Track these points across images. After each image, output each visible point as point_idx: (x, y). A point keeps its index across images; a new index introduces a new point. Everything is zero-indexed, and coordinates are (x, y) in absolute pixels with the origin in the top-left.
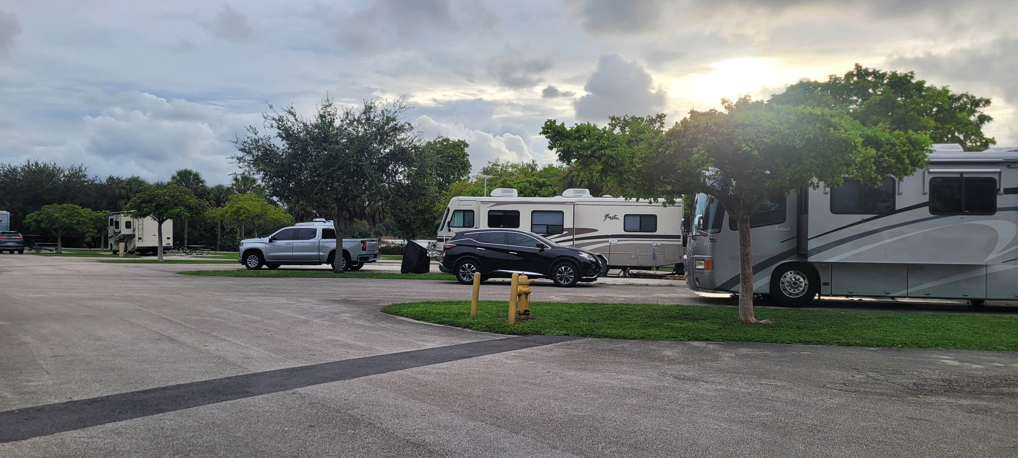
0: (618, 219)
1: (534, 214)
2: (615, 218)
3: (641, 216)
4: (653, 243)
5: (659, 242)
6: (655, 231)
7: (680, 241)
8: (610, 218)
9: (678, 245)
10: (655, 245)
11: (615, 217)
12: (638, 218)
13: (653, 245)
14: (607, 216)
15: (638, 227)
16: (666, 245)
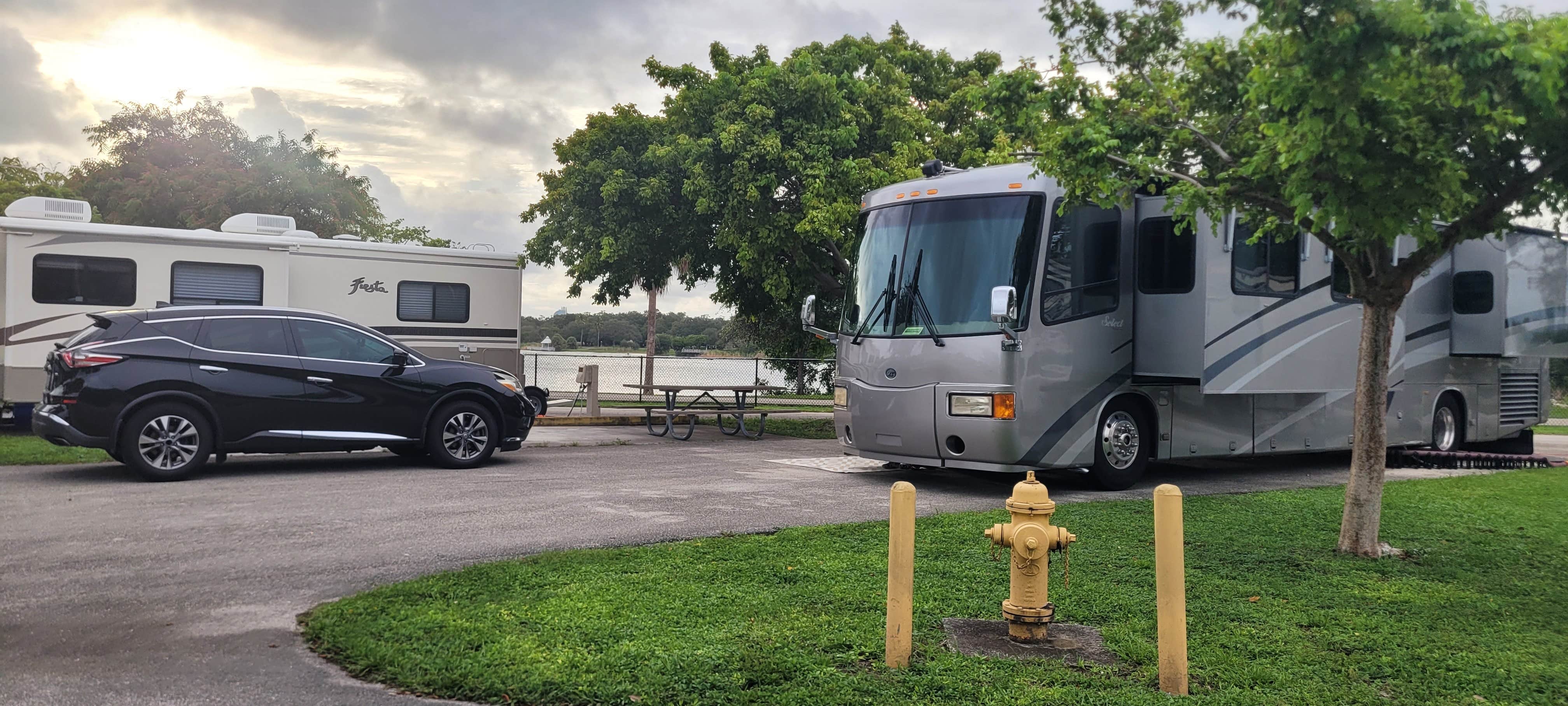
0: (383, 290)
1: (180, 273)
2: (377, 290)
3: (435, 286)
4: (462, 346)
5: (473, 345)
6: (466, 319)
7: (516, 342)
8: (365, 287)
9: (511, 350)
10: (466, 350)
11: (377, 287)
12: (428, 293)
13: (461, 350)
14: (358, 283)
15: (428, 312)
16: (488, 349)
